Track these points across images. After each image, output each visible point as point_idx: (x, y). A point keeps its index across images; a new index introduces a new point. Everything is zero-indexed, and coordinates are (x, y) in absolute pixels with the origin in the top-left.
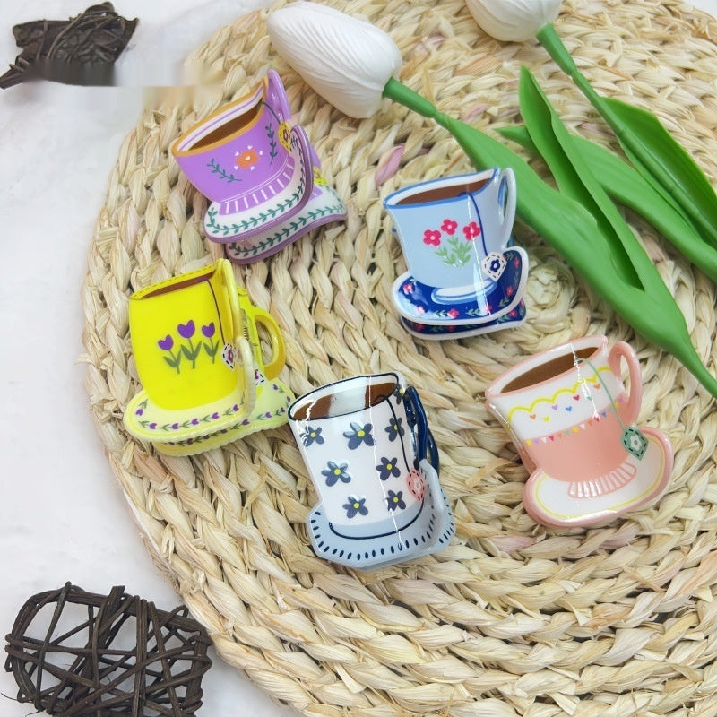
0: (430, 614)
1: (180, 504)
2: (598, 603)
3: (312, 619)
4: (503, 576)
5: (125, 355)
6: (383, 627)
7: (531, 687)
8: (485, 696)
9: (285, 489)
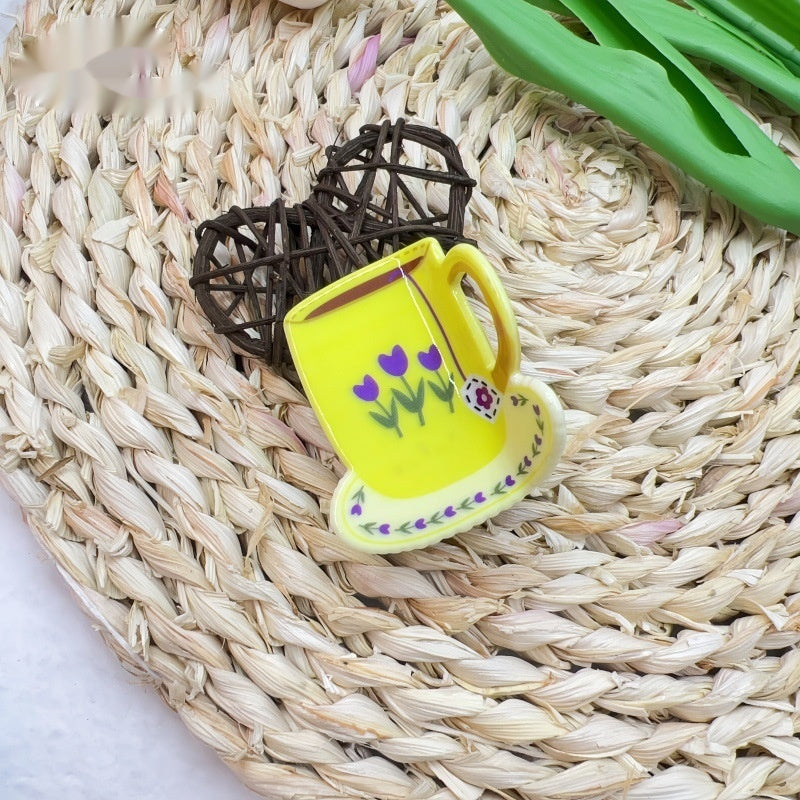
0: (556, 659)
1: (147, 567)
2: (788, 595)
3: (381, 702)
4: (645, 581)
5: (29, 367)
6: (492, 692)
7: (729, 738)
8: (664, 765)
9: (303, 516)
